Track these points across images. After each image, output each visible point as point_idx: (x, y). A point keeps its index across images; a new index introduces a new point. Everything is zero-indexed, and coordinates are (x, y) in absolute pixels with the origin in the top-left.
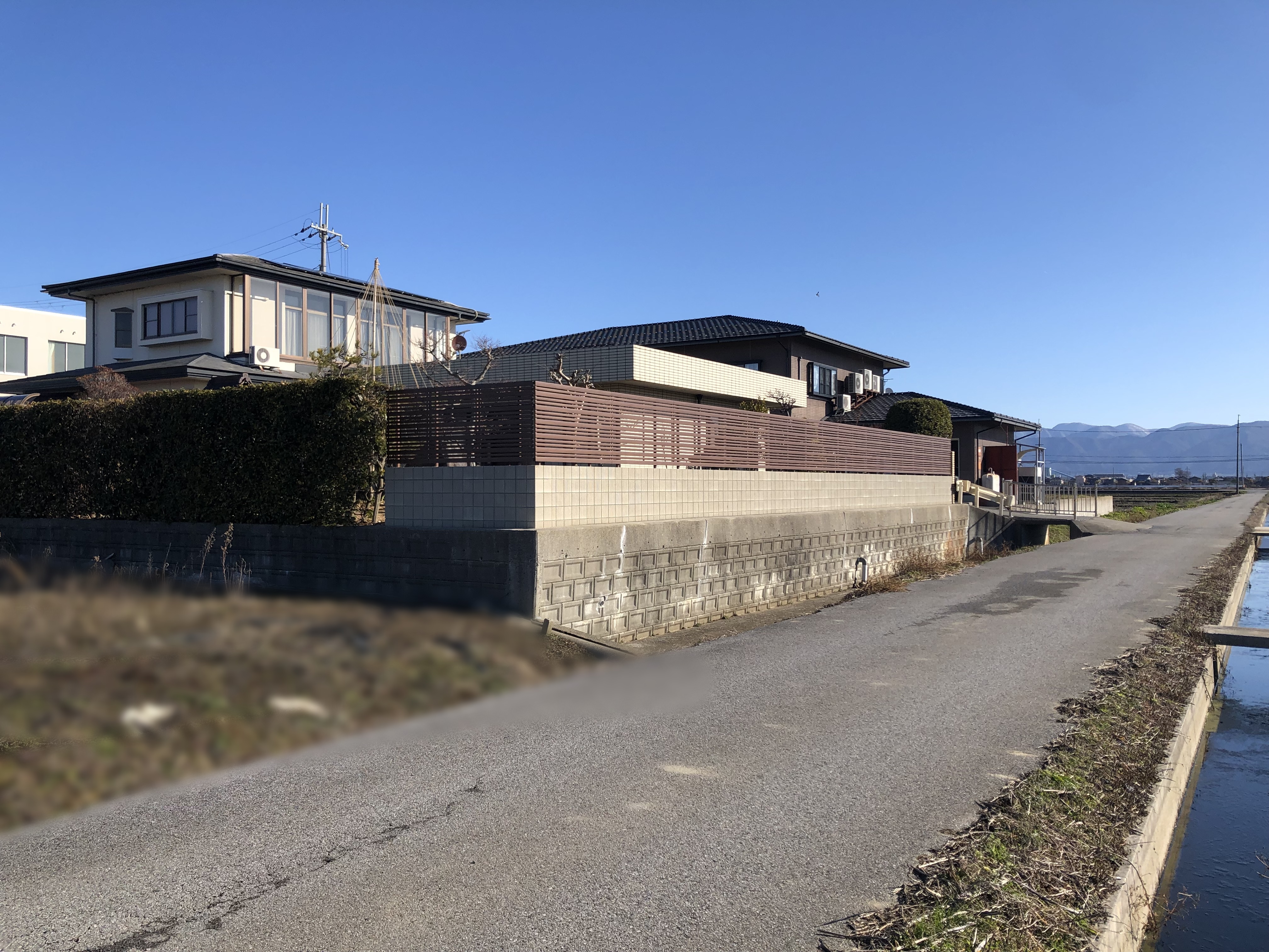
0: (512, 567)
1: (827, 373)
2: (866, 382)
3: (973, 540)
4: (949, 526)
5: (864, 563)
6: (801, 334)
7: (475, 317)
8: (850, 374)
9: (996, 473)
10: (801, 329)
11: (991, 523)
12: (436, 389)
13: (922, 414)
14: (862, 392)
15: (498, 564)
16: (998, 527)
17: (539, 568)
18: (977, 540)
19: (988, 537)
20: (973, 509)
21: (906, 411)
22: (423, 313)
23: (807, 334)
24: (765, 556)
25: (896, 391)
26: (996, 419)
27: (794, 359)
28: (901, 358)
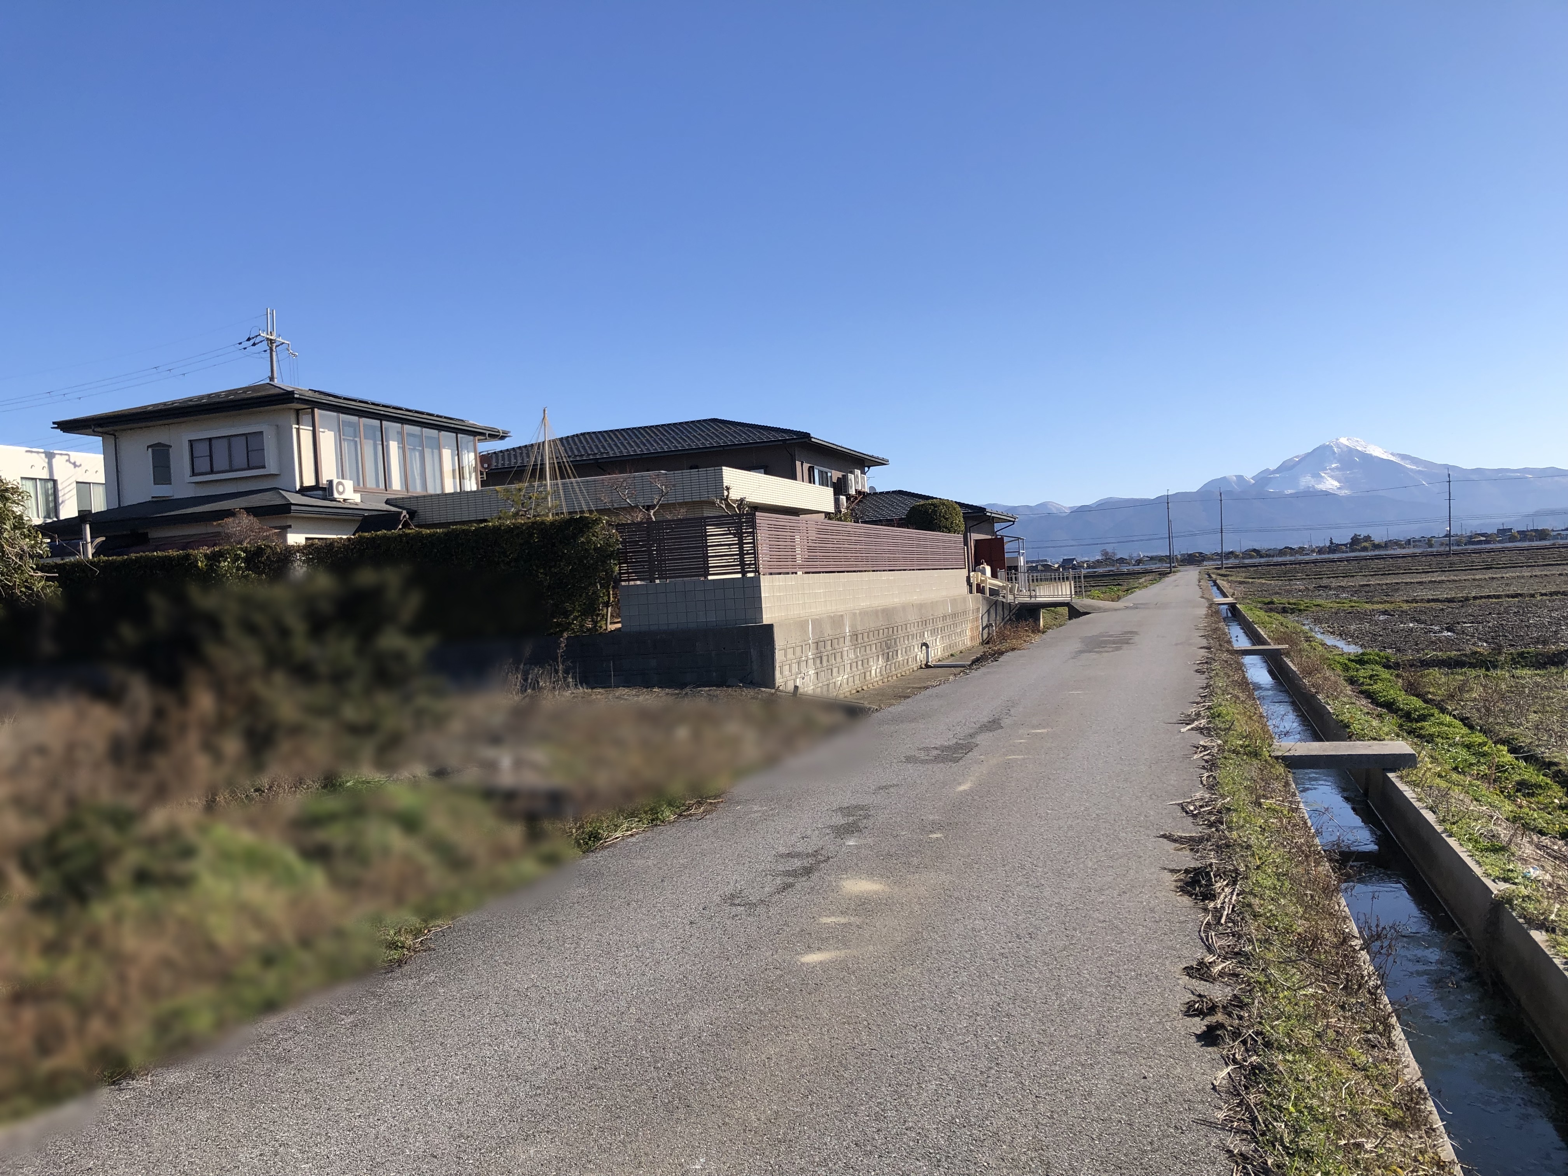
0: (754, 653)
1: (824, 475)
2: (857, 483)
3: (987, 626)
4: (971, 612)
5: (927, 647)
6: (807, 440)
7: (498, 436)
8: (843, 476)
9: (987, 565)
10: (807, 436)
11: (1000, 609)
13: (940, 514)
14: (854, 493)
15: (740, 651)
16: (1006, 612)
17: (777, 651)
18: (989, 626)
19: (998, 623)
20: (985, 599)
21: (926, 512)
22: (455, 434)
23: (813, 440)
25: (878, 490)
26: (988, 514)
27: (798, 464)
28: (881, 456)
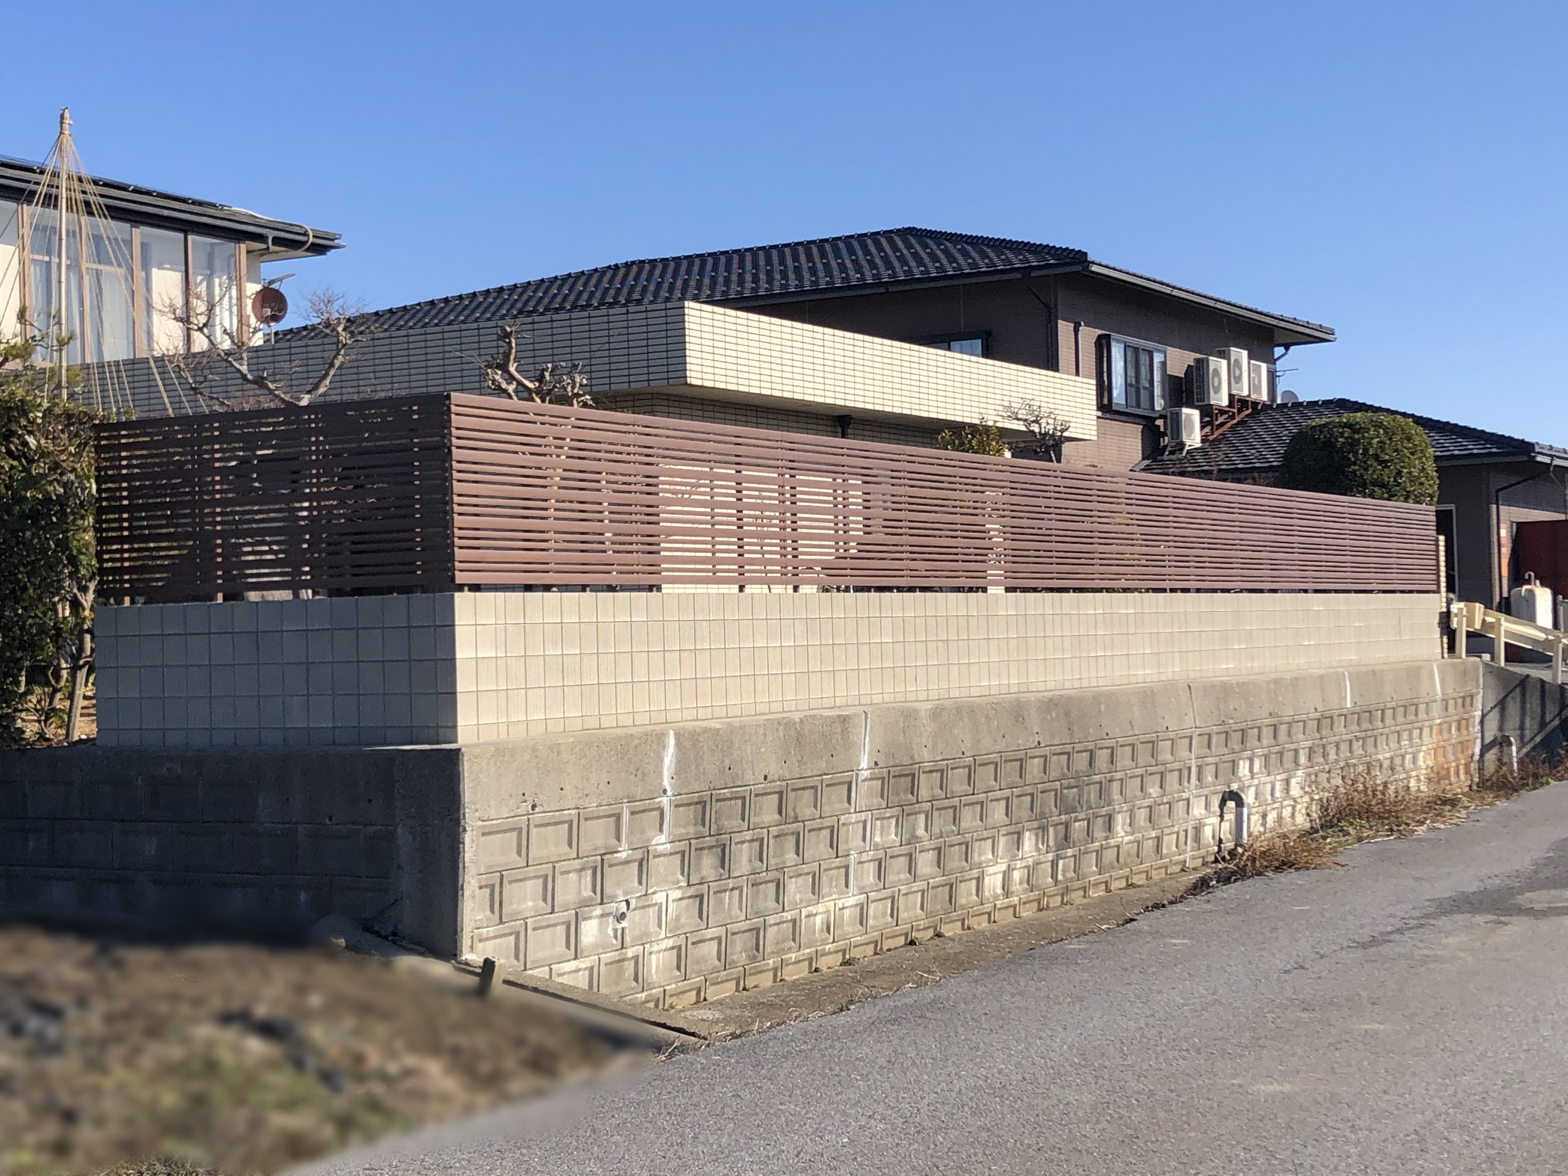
0: (403, 837)
1: (1144, 358)
2: (1234, 377)
3: (1493, 743)
4: (1436, 709)
5: (1240, 803)
6: (1079, 268)
7: (304, 243)
8: (1198, 361)
9: (1543, 584)
10: (1080, 257)
11: (1533, 703)
12: (214, 416)
13: (1366, 451)
14: (1225, 402)
15: (371, 830)
16: (1552, 710)
17: (468, 838)
18: (1502, 742)
19: (1528, 734)
20: (1492, 670)
21: (1329, 445)
22: (181, 236)
23: (1094, 268)
24: (1007, 793)
25: (1303, 398)
26: (1540, 458)
27: (1064, 328)
28: (1315, 321)
